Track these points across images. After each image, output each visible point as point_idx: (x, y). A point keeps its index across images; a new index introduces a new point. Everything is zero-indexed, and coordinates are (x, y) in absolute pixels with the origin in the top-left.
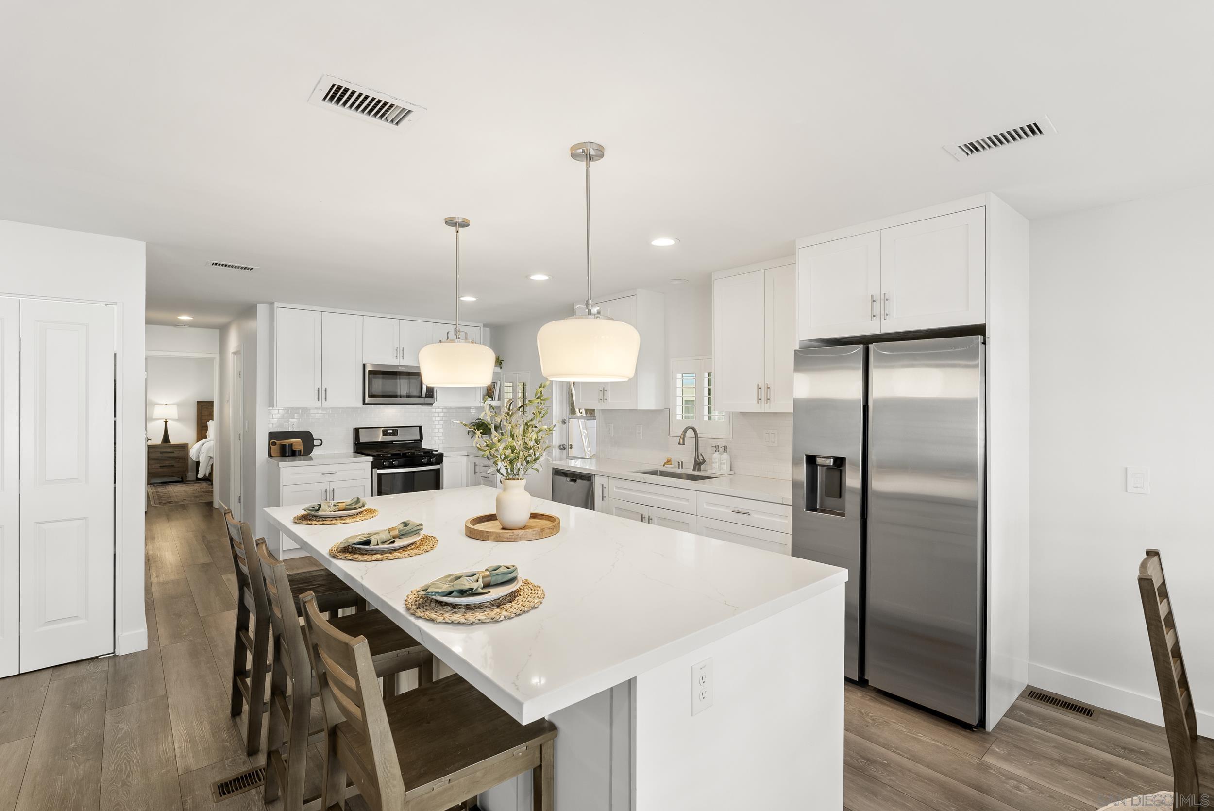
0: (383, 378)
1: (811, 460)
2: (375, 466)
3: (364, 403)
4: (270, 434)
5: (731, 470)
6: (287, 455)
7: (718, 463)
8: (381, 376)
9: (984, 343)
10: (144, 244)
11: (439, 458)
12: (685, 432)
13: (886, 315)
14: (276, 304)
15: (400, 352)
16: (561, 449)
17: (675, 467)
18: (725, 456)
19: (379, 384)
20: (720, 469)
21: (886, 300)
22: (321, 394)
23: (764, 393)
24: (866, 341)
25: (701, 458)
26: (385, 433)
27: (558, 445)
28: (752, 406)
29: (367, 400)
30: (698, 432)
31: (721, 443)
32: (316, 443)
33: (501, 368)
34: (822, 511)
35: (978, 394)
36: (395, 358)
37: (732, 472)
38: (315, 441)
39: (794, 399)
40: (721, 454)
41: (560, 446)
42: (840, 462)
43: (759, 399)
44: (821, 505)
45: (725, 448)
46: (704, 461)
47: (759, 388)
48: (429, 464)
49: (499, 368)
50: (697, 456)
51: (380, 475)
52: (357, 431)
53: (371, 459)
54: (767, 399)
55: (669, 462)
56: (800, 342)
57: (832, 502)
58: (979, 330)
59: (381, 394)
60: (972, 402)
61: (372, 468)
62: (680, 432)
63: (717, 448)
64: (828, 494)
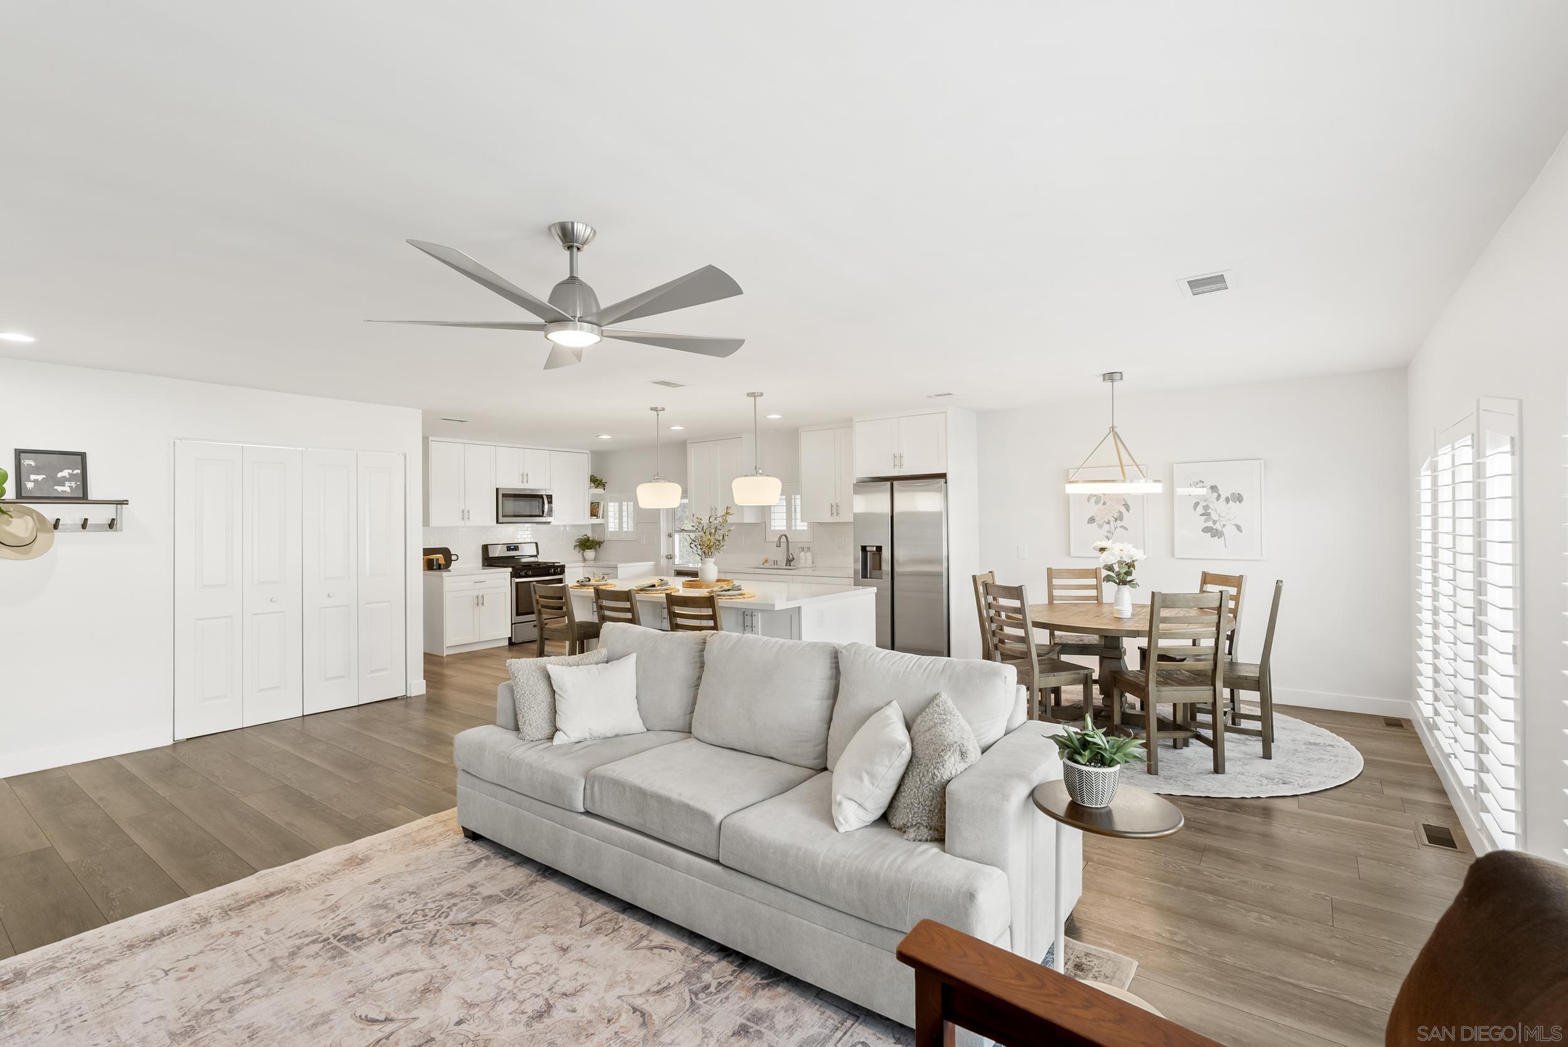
0: (514, 500)
1: (864, 548)
2: (514, 575)
3: (497, 522)
4: (424, 550)
5: (813, 564)
6: (435, 568)
7: (804, 559)
8: (512, 498)
9: (946, 483)
10: (420, 411)
11: (561, 569)
12: (780, 538)
13: (901, 465)
14: (431, 438)
15: (525, 477)
16: (668, 558)
17: (771, 565)
18: (809, 554)
19: (511, 506)
20: (805, 563)
21: (901, 457)
22: (465, 515)
23: (835, 509)
24: (891, 479)
25: (791, 556)
26: (509, 549)
27: (666, 555)
28: (828, 518)
29: (501, 519)
30: (789, 538)
31: (806, 545)
32: (453, 558)
33: (604, 489)
34: (870, 578)
35: (943, 510)
36: (521, 482)
37: (814, 565)
38: (453, 556)
39: (854, 513)
40: (806, 553)
41: (667, 556)
42: (879, 549)
43: (832, 514)
44: (870, 576)
45: (809, 548)
46: (794, 559)
47: (832, 506)
48: (555, 574)
49: (602, 490)
50: (788, 555)
51: (517, 584)
52: (485, 548)
53: (510, 570)
54: (838, 513)
55: (766, 561)
56: (857, 479)
57: (875, 572)
58: (943, 476)
59: (512, 514)
60: (940, 514)
61: (511, 577)
62: (776, 539)
63: (803, 549)
64: (873, 568)
